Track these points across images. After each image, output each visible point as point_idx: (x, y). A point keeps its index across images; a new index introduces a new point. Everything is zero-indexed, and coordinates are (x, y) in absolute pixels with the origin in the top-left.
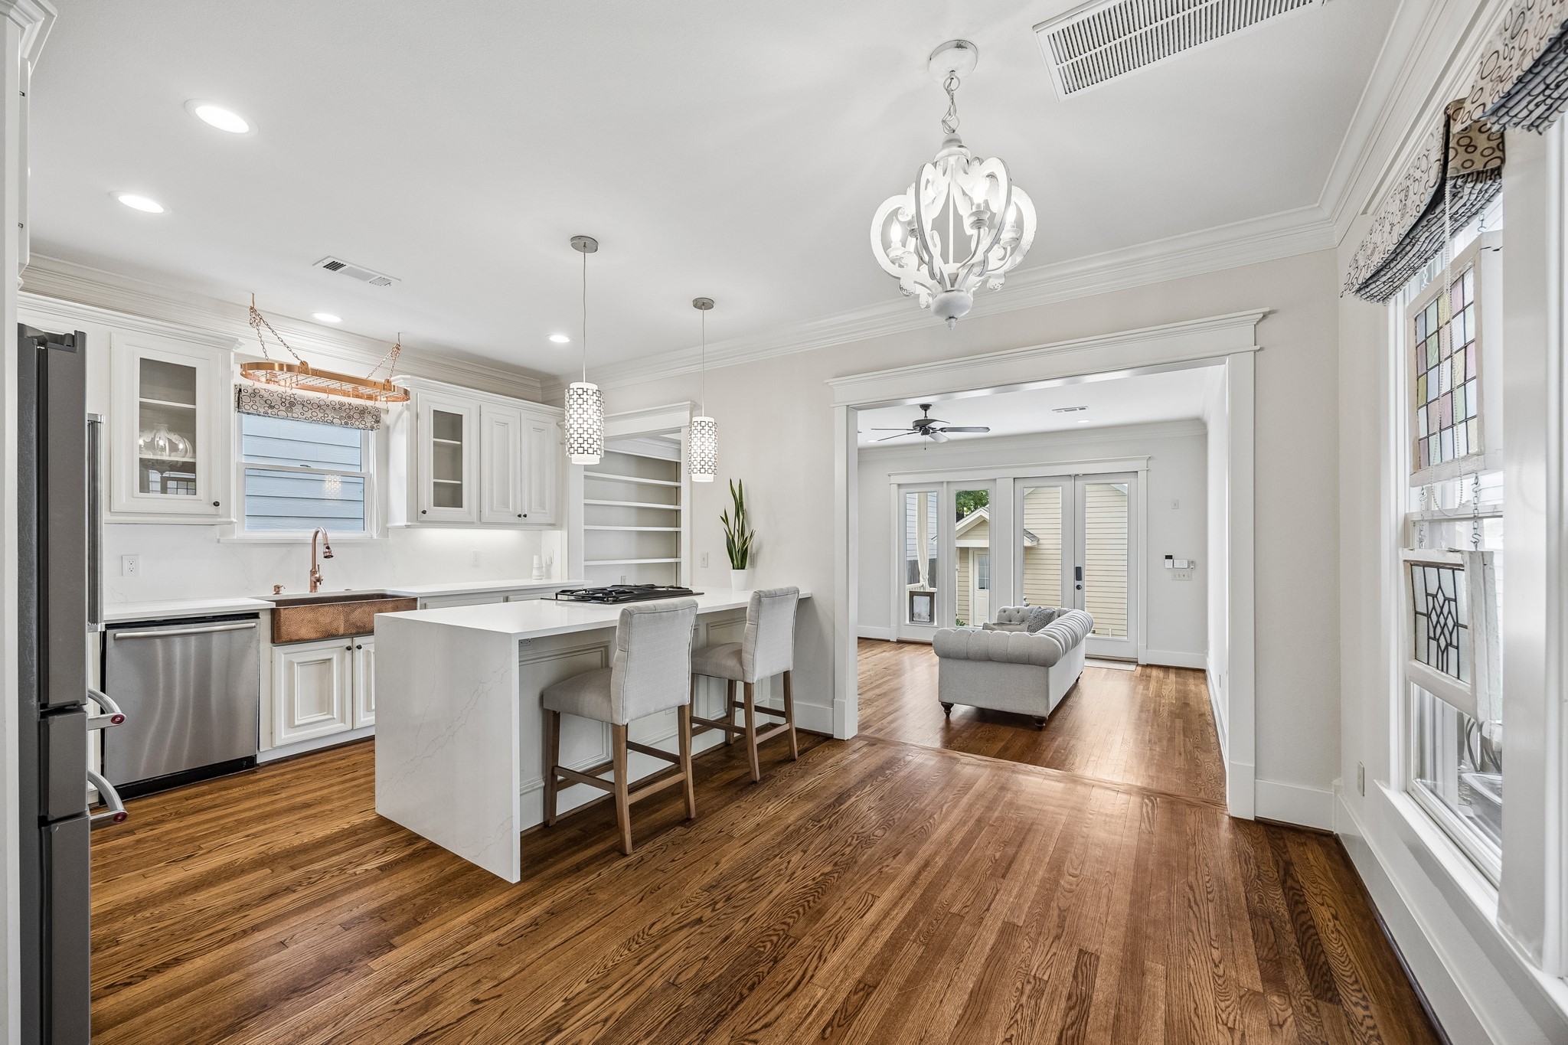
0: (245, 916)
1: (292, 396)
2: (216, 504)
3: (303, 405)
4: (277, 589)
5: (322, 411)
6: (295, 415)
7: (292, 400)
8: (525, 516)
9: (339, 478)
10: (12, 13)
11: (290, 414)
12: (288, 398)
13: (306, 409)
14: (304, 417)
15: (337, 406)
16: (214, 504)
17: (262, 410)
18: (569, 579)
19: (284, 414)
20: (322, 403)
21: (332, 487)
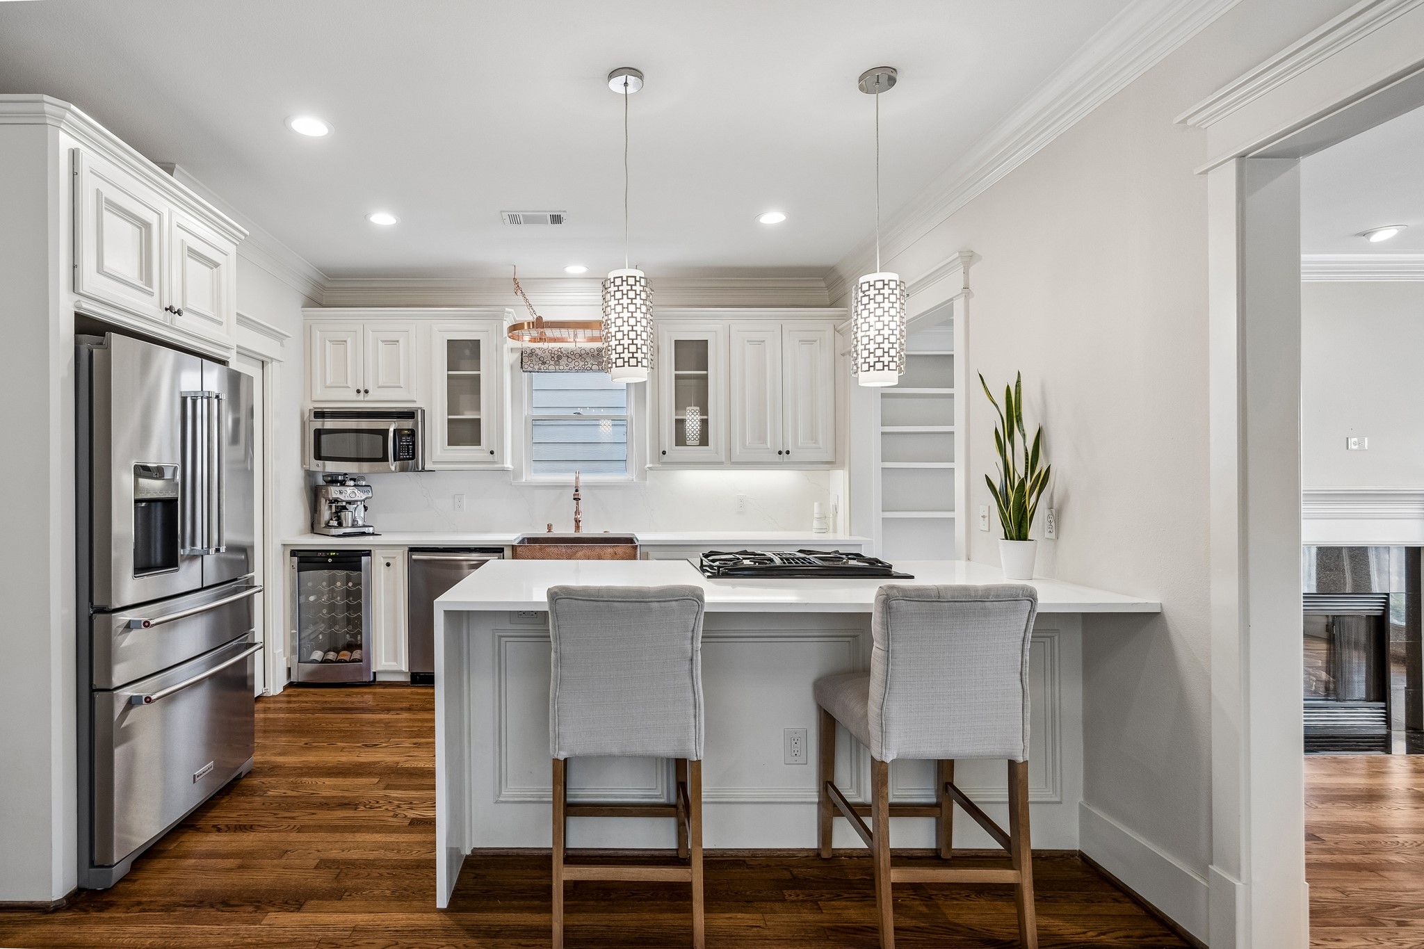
0: (313, 814)
1: (559, 350)
3: (568, 357)
4: (550, 527)
5: (583, 360)
6: (561, 367)
7: (559, 353)
8: (788, 452)
9: (610, 422)
10: (48, 122)
11: (557, 367)
12: (556, 352)
13: (570, 360)
14: (568, 368)
15: (596, 353)
16: (492, 453)
17: (536, 367)
18: (851, 535)
19: (552, 367)
20: (583, 352)
21: (606, 430)
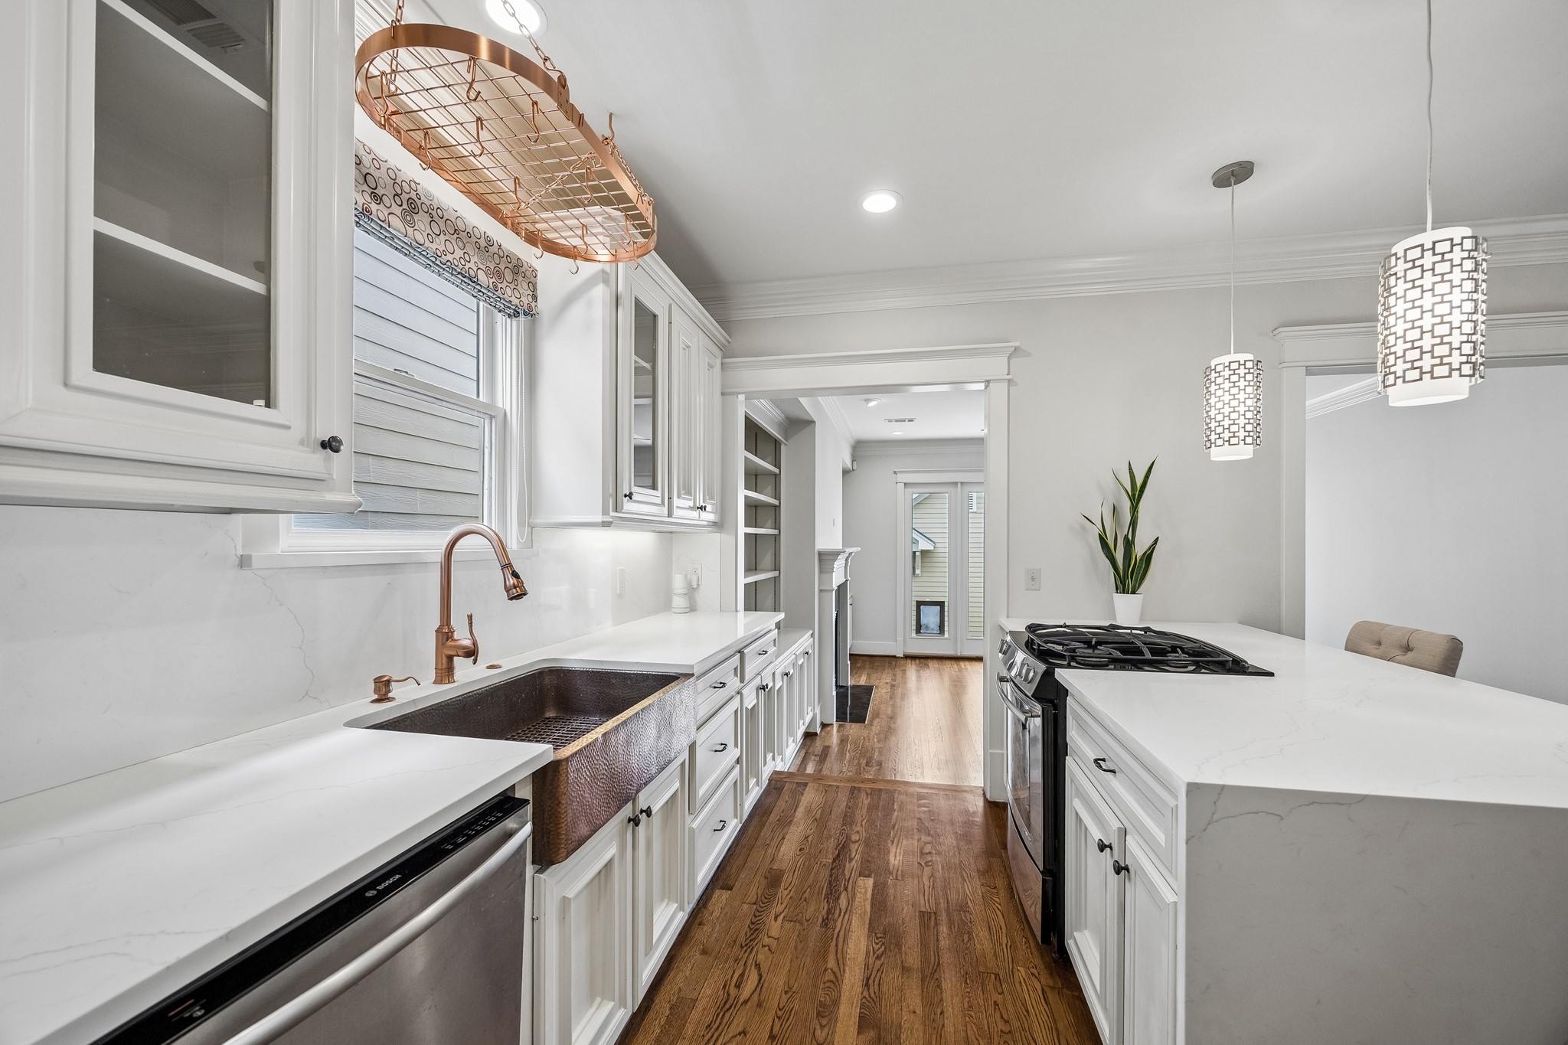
2: (331, 445)
4: (383, 686)
8: (704, 509)
16: (324, 445)
